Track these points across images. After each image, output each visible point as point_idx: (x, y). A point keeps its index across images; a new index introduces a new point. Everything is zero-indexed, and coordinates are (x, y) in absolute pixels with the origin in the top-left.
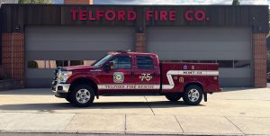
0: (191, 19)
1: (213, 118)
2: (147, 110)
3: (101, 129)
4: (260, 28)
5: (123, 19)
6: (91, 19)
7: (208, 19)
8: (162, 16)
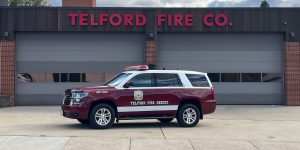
0: (211, 24)
2: (156, 131)
4: (293, 34)
5: (131, 24)
6: (93, 24)
7: (231, 24)
8: (176, 21)
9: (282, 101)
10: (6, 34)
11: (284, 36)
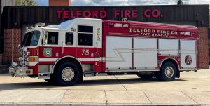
0: (149, 16)
1: (173, 92)
3: (88, 101)
5: (97, 17)
6: (72, 17)
8: (126, 14)
10: (16, 24)
11: (197, 23)
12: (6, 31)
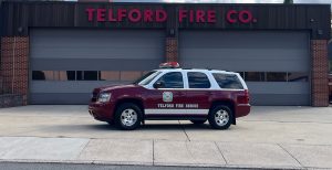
0: (234, 21)
1: (264, 145)
4: (320, 32)
5: (151, 20)
6: (111, 19)
7: (255, 21)
8: (198, 17)
9: (309, 102)
10: (20, 29)
11: (311, 34)
12: (4, 40)
